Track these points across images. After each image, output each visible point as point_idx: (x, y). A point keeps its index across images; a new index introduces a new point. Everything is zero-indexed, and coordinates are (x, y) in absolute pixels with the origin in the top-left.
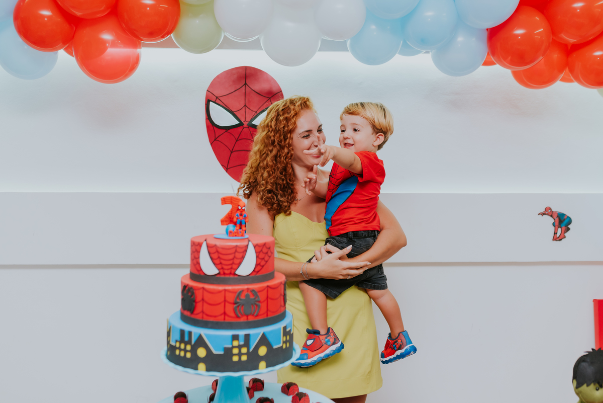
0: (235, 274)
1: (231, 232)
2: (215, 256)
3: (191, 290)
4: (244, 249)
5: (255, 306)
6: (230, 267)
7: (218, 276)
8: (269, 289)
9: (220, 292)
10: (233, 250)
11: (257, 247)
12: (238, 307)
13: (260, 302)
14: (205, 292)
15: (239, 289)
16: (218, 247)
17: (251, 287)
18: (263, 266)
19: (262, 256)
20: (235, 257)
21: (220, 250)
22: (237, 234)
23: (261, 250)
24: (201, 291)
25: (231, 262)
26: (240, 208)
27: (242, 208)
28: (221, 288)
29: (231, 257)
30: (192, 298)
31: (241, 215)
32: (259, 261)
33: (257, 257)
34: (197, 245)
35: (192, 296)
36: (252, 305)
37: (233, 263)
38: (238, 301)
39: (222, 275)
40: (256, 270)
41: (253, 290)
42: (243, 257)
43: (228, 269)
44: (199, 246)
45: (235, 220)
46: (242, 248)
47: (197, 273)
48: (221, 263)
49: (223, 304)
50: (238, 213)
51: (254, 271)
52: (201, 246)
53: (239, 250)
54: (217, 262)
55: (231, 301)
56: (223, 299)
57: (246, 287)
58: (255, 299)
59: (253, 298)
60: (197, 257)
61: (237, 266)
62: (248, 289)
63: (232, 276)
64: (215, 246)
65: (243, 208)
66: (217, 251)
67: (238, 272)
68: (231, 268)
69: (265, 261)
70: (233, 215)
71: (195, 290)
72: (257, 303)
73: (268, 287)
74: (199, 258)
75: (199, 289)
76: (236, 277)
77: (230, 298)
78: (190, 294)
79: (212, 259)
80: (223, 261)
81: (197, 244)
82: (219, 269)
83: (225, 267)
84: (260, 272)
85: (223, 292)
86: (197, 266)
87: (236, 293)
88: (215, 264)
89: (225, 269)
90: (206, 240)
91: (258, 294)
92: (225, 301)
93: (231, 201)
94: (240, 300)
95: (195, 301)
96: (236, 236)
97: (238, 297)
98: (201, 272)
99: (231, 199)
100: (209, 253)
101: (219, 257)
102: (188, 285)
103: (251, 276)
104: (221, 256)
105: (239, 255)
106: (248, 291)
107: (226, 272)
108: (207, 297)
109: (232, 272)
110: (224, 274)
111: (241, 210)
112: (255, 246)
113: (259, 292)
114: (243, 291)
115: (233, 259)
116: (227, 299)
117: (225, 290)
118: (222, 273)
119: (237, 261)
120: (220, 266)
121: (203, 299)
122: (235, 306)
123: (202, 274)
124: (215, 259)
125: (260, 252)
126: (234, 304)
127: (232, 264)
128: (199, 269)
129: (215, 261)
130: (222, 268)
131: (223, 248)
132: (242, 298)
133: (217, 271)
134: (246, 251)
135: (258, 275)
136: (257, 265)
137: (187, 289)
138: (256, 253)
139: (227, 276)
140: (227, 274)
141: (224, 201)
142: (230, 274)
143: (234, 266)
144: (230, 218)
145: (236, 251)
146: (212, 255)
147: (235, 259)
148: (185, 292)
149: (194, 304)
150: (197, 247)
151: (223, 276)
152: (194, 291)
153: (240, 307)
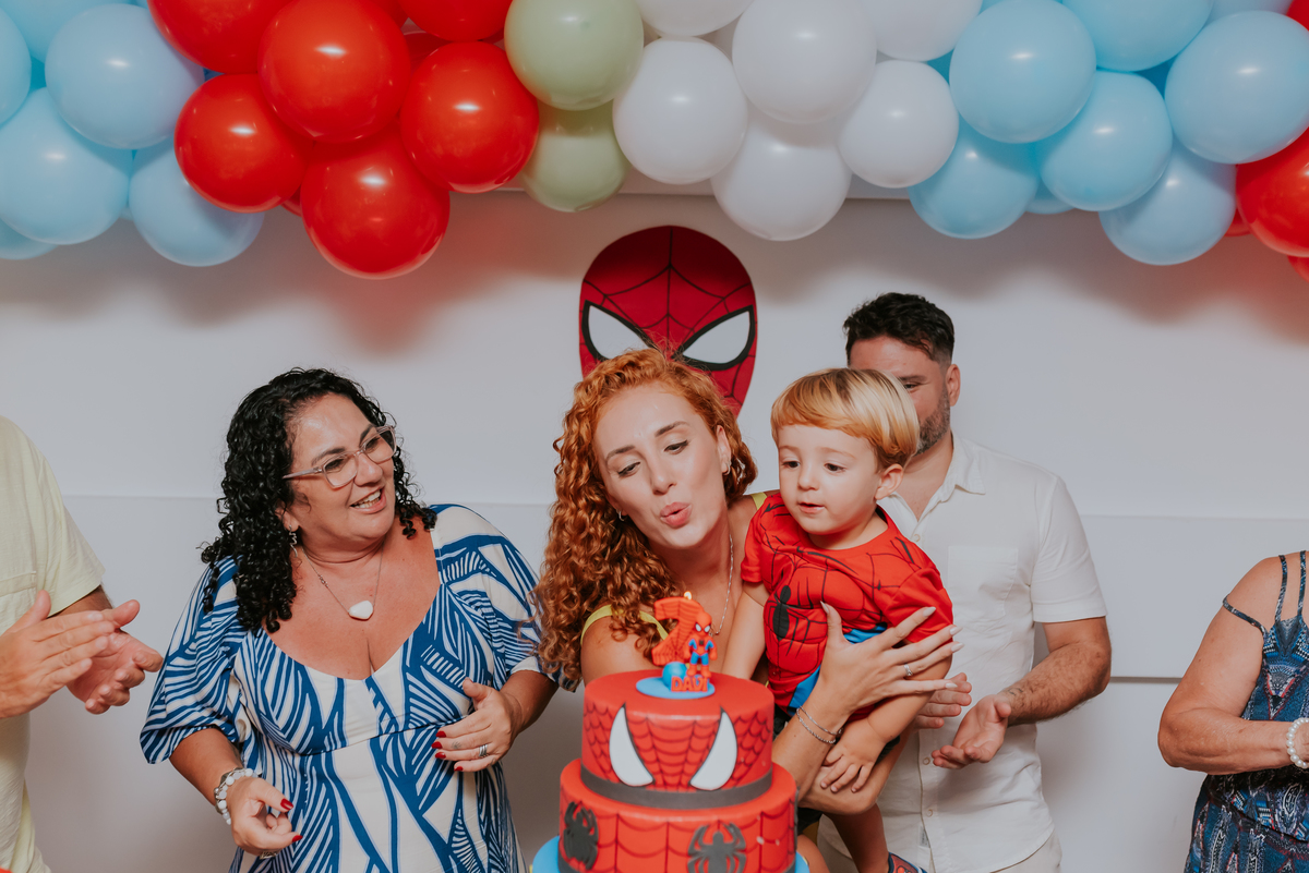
0: (689, 786)
1: (677, 681)
2: (646, 743)
3: (590, 816)
4: (710, 730)
5: (733, 860)
6: (678, 769)
7: (651, 789)
8: (765, 819)
9: (656, 827)
10: (688, 733)
11: (739, 723)
12: (697, 862)
13: (744, 851)
14: (620, 823)
15: (698, 823)
16: (653, 724)
17: (726, 817)
18: (749, 766)
19: (748, 742)
20: (690, 747)
21: (656, 732)
22: (690, 686)
23: (749, 731)
24: (614, 821)
25: (681, 758)
26: (698, 628)
27: (703, 629)
28: (658, 819)
29: (682, 747)
30: (591, 834)
31: (702, 644)
32: (743, 753)
33: (740, 746)
34: (604, 714)
35: (590, 830)
36: (728, 859)
37: (686, 761)
38: (697, 849)
39: (659, 786)
40: (737, 775)
41: (731, 825)
42: (708, 748)
43: (674, 775)
44: (607, 716)
45: (687, 654)
46: (706, 727)
47: (601, 776)
48: (658, 760)
49: (663, 854)
50: (694, 639)
51: (732, 777)
52: (612, 718)
53: (698, 732)
54: (651, 756)
55: (682, 848)
56: (663, 845)
57: (714, 818)
58: (736, 843)
59: (732, 841)
60: (602, 739)
61: (693, 768)
62: (719, 823)
63: (681, 791)
64: (647, 720)
65: (707, 629)
66: (651, 734)
67: (697, 781)
68: (682, 772)
69: (755, 752)
70: (681, 641)
71: (600, 817)
72: (739, 854)
73: (763, 814)
74: (608, 742)
75: (608, 817)
76: (691, 791)
77: (680, 842)
78: (584, 825)
79: (637, 748)
80: (661, 756)
81: (603, 711)
82: (653, 774)
83: (667, 769)
84: (744, 780)
85: (664, 829)
86: (602, 760)
87: (692, 831)
88: (643, 760)
89: (668, 775)
90: (624, 706)
91: (741, 832)
92: (667, 848)
93: (679, 611)
94: (702, 846)
95: (597, 844)
96: (688, 689)
97: (696, 842)
98: (611, 775)
99: (679, 606)
100: (632, 736)
101: (654, 747)
102: (581, 803)
103: (723, 789)
104: (658, 744)
105: (698, 744)
106: (719, 827)
107: (670, 780)
108: (626, 836)
109: (684, 782)
110: (665, 784)
111: (702, 633)
112: (734, 724)
113: (743, 828)
114: (709, 826)
115: (686, 752)
116: (671, 844)
117: (668, 824)
118: (660, 782)
119: (693, 757)
120: (655, 767)
121: (617, 842)
122: (691, 860)
123: (616, 782)
124: (646, 751)
125: (744, 735)
126: (689, 855)
127: (683, 764)
128: (606, 767)
129: (644, 755)
130: (661, 771)
131: (664, 728)
132: (707, 842)
133: (647, 779)
134: (714, 734)
135: (739, 786)
136: (738, 764)
137: (578, 811)
138: (737, 736)
139: (671, 791)
140: (672, 786)
141: (664, 610)
142: (679, 784)
143: (688, 769)
144: (675, 648)
145: (693, 733)
146: (639, 742)
147: (690, 753)
148: (574, 817)
149: (596, 848)
150: (605, 719)
151: (661, 790)
152: (597, 820)
153: (701, 863)
